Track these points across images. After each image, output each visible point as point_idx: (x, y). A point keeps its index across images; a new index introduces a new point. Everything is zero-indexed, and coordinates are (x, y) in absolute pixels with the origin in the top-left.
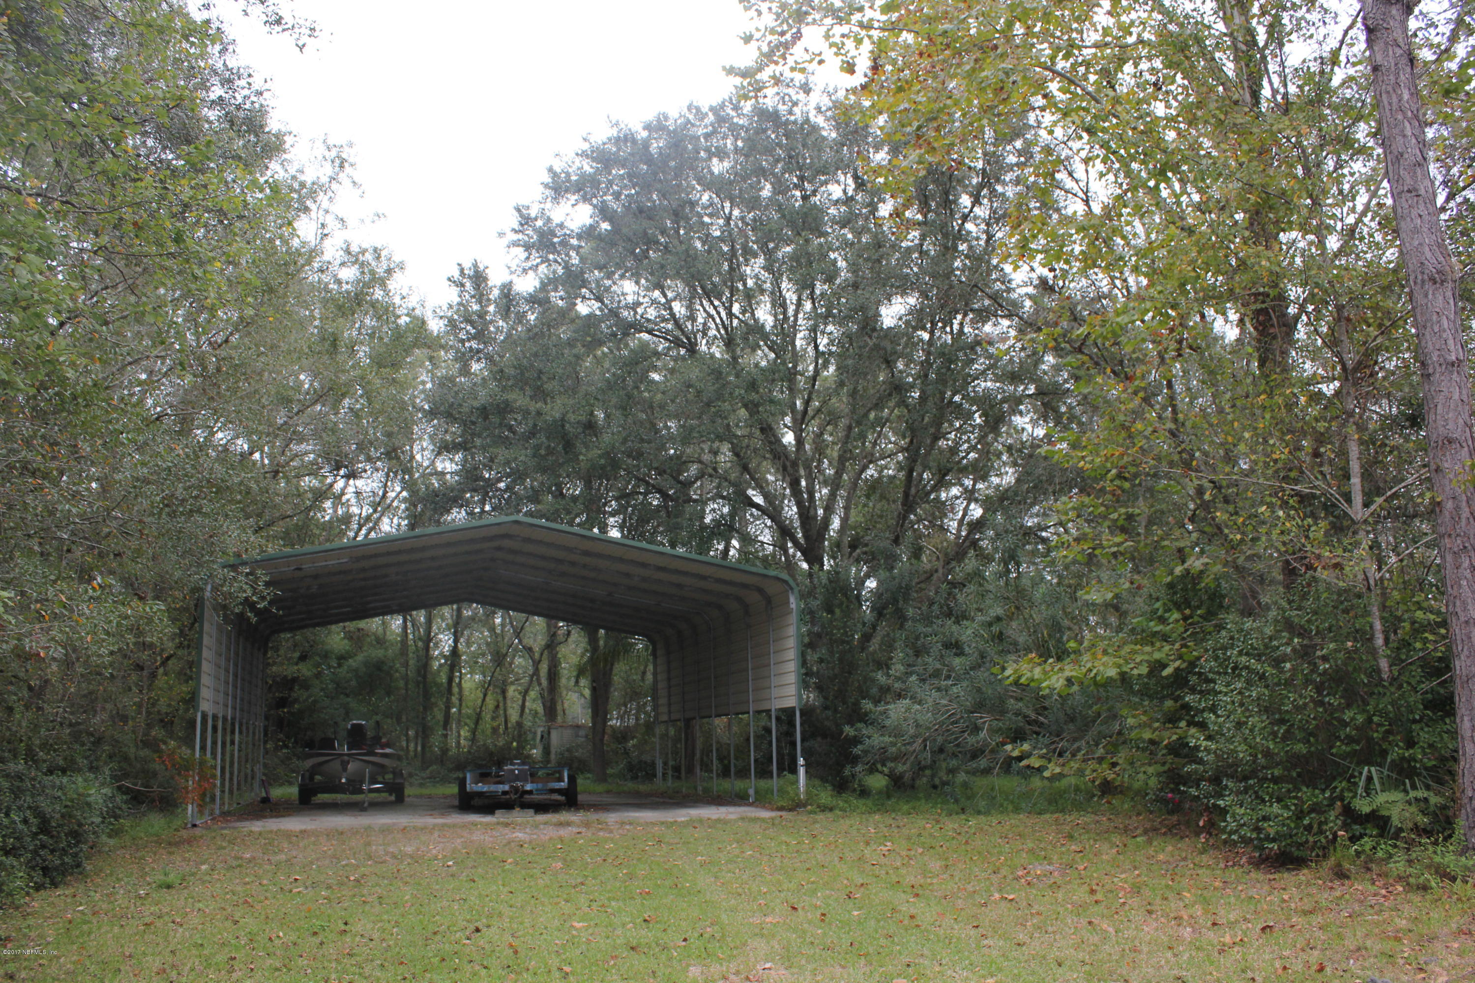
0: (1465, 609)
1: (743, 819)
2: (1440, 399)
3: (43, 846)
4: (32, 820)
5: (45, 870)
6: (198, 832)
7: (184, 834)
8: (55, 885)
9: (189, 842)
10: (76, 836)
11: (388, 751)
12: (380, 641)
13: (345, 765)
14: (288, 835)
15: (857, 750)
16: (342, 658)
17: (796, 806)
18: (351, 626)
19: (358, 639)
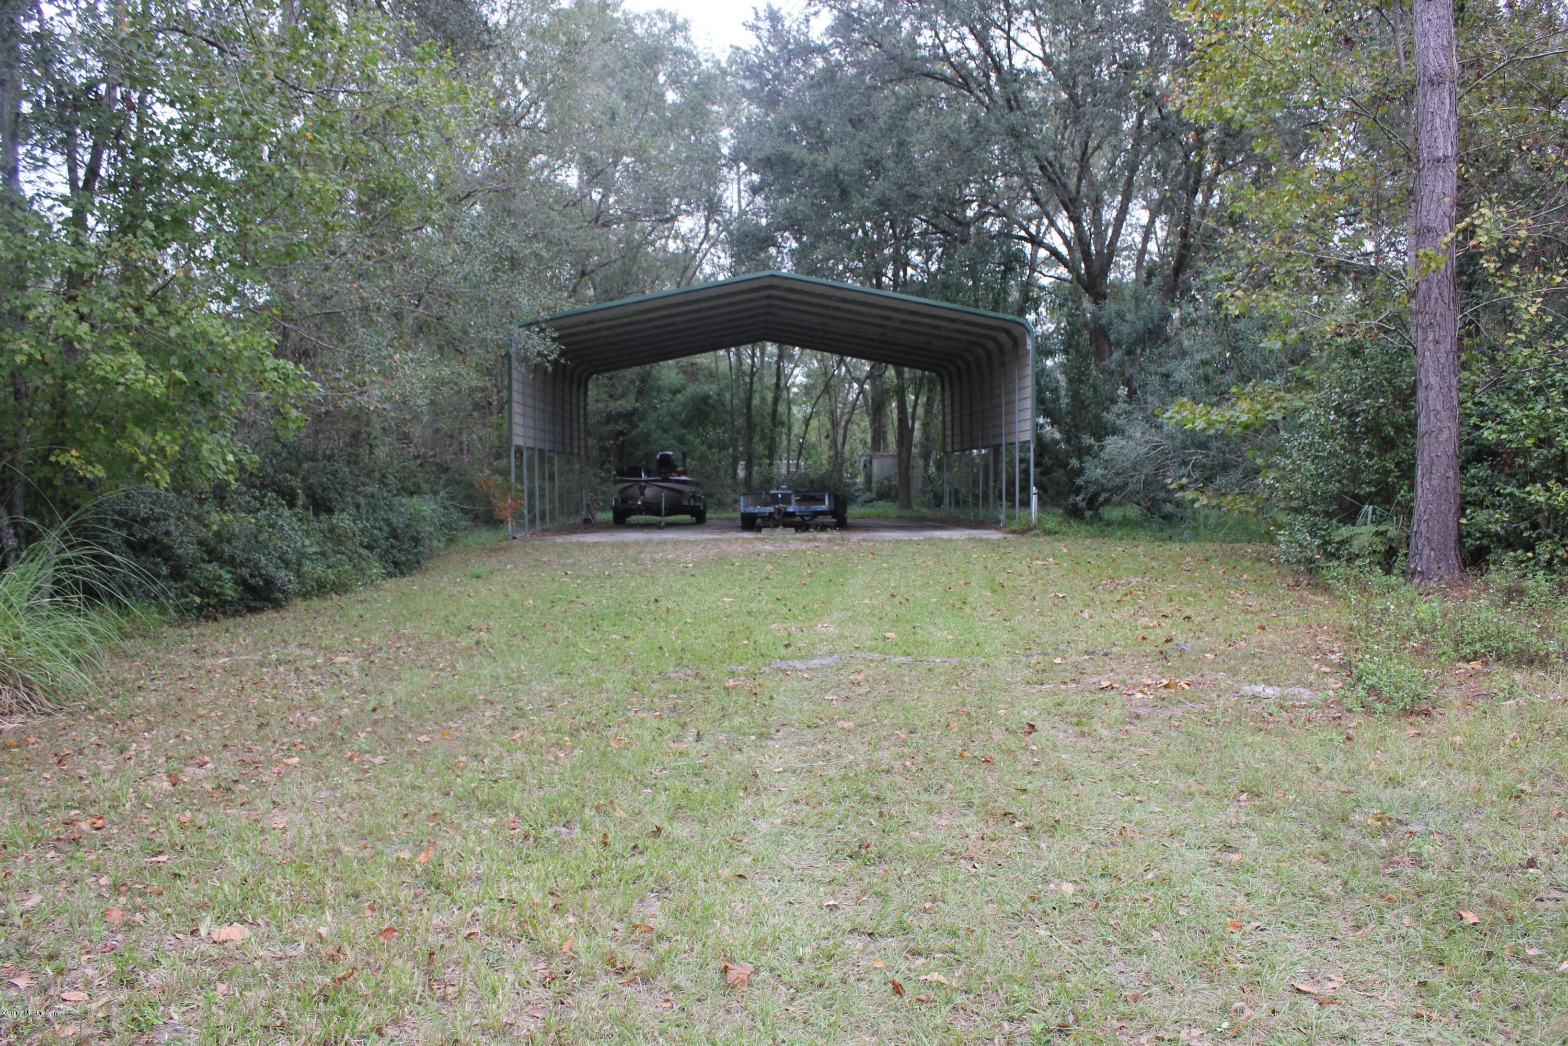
0: (1427, 377)
1: (970, 539)
2: (1426, 192)
3: (393, 547)
4: (386, 528)
5: (396, 564)
6: (515, 542)
7: (504, 544)
8: (402, 574)
9: (505, 549)
10: (416, 540)
11: (684, 478)
12: (712, 376)
13: (642, 489)
14: (581, 546)
15: (1080, 481)
16: (676, 392)
17: (1026, 530)
18: (684, 361)
19: (692, 373)
